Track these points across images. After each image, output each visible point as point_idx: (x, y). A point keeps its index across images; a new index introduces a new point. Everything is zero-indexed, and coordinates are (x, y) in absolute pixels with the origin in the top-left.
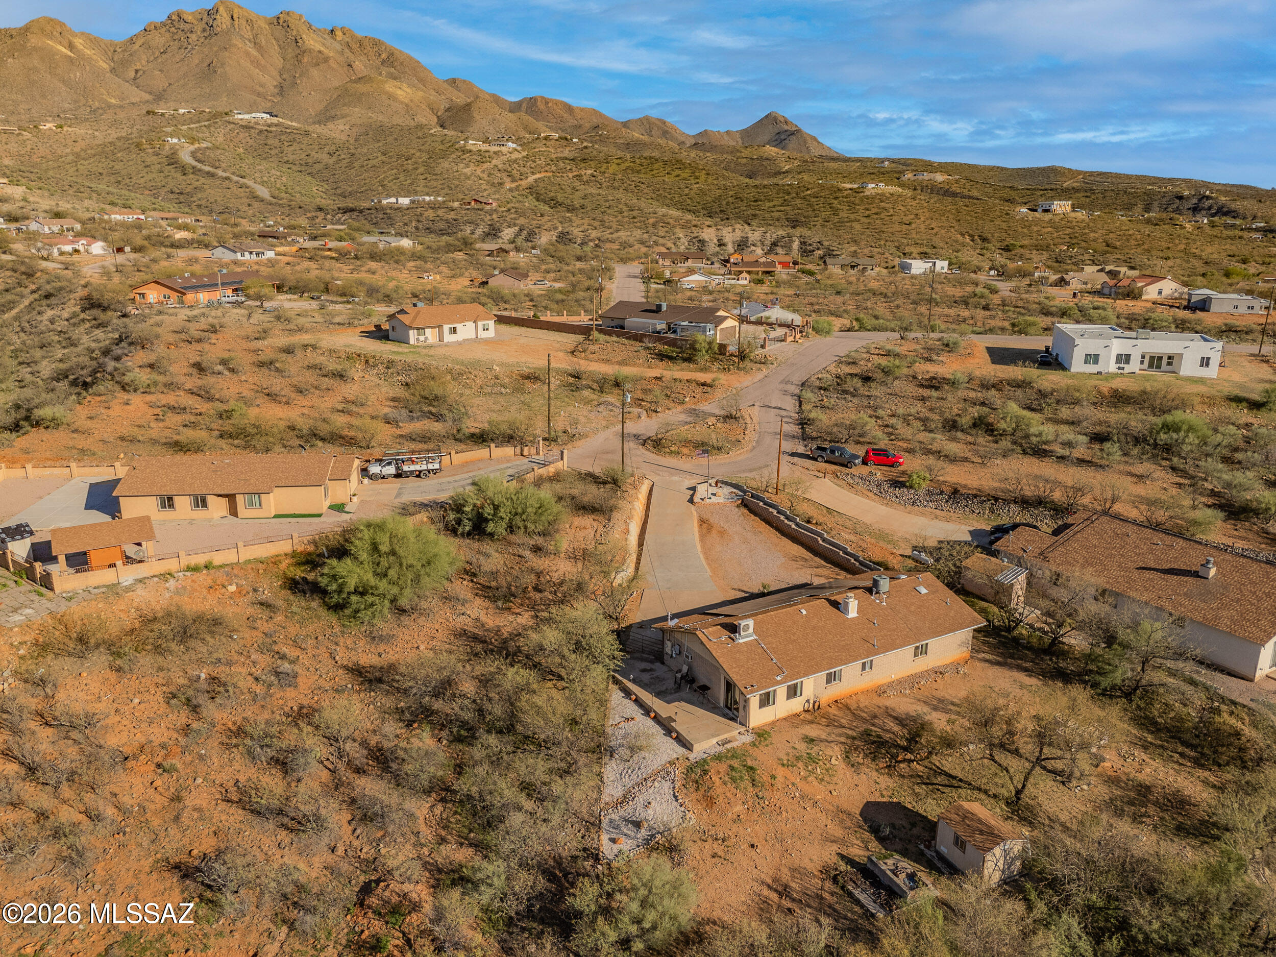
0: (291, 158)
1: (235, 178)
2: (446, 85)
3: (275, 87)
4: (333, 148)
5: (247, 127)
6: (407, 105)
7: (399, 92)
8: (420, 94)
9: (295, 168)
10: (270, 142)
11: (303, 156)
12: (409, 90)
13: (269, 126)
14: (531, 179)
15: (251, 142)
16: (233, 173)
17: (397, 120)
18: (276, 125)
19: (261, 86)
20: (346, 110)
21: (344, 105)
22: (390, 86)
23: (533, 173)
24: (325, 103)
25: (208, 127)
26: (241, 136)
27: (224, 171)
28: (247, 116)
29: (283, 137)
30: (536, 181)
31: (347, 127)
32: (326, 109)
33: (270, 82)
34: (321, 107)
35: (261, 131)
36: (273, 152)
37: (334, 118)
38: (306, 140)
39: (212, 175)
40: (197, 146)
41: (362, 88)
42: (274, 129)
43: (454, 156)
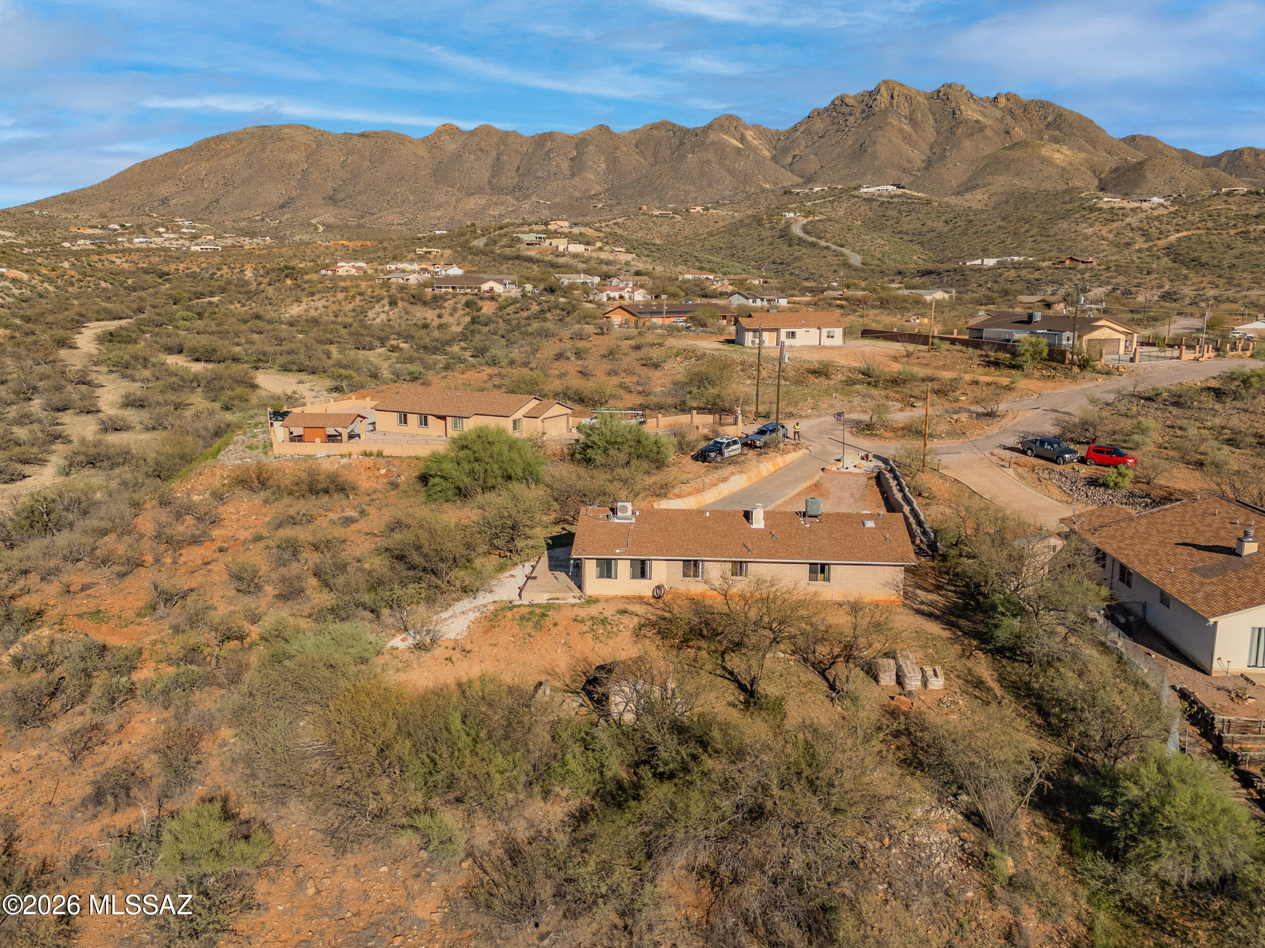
0: (906, 227)
1: (834, 247)
2: (1122, 145)
3: (923, 161)
4: (952, 215)
5: (870, 200)
6: (1063, 169)
7: (1057, 156)
8: (1083, 155)
9: (907, 238)
10: (890, 213)
11: (918, 225)
12: (1069, 153)
13: (892, 197)
14: (1173, 238)
15: (870, 214)
16: (834, 243)
17: (1048, 186)
18: (899, 196)
19: (909, 161)
20: (989, 179)
21: (989, 174)
22: (1047, 151)
23: (1178, 231)
24: (970, 174)
25: (831, 202)
26: (862, 208)
27: (827, 241)
28: (872, 190)
29: (903, 208)
30: (1179, 240)
31: (986, 197)
32: (969, 180)
33: (917, 157)
34: (965, 178)
35: (882, 203)
36: (889, 223)
37: (974, 188)
38: (924, 209)
39: (813, 245)
40: (811, 218)
41: (1014, 154)
42: (896, 200)
43: (1077, 215)
